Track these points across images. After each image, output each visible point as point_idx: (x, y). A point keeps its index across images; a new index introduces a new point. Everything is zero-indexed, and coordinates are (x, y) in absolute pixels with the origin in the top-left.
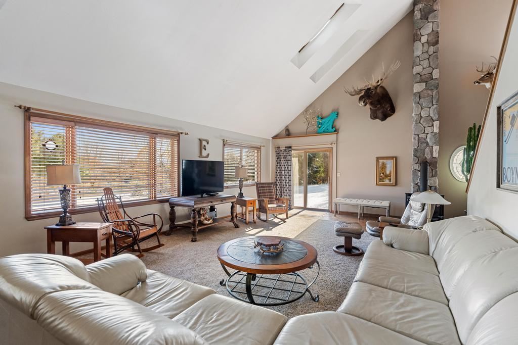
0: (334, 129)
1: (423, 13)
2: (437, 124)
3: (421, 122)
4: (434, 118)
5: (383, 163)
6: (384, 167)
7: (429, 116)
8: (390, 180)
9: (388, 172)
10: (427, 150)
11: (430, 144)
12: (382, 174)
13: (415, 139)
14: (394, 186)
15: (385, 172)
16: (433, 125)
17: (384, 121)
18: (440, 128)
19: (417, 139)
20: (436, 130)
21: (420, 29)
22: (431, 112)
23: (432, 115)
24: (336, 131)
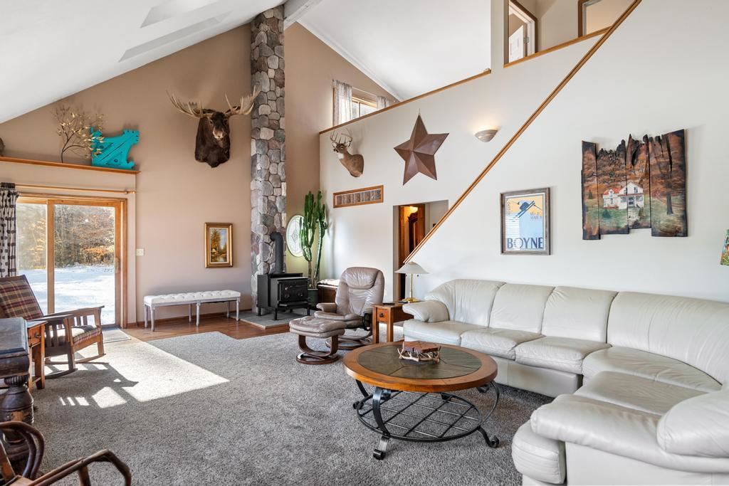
0: (131, 164)
1: (270, 39)
2: (284, 185)
3: (270, 180)
4: (282, 178)
5: (215, 233)
6: (216, 239)
7: (277, 174)
8: (225, 258)
9: (222, 247)
10: (276, 217)
11: (280, 209)
12: (214, 250)
13: (264, 201)
14: (230, 267)
15: (219, 246)
16: (281, 187)
17: (215, 168)
18: (287, 191)
19: (266, 201)
20: (284, 194)
21: (267, 57)
22: (280, 169)
23: (280, 174)
24: (135, 170)
